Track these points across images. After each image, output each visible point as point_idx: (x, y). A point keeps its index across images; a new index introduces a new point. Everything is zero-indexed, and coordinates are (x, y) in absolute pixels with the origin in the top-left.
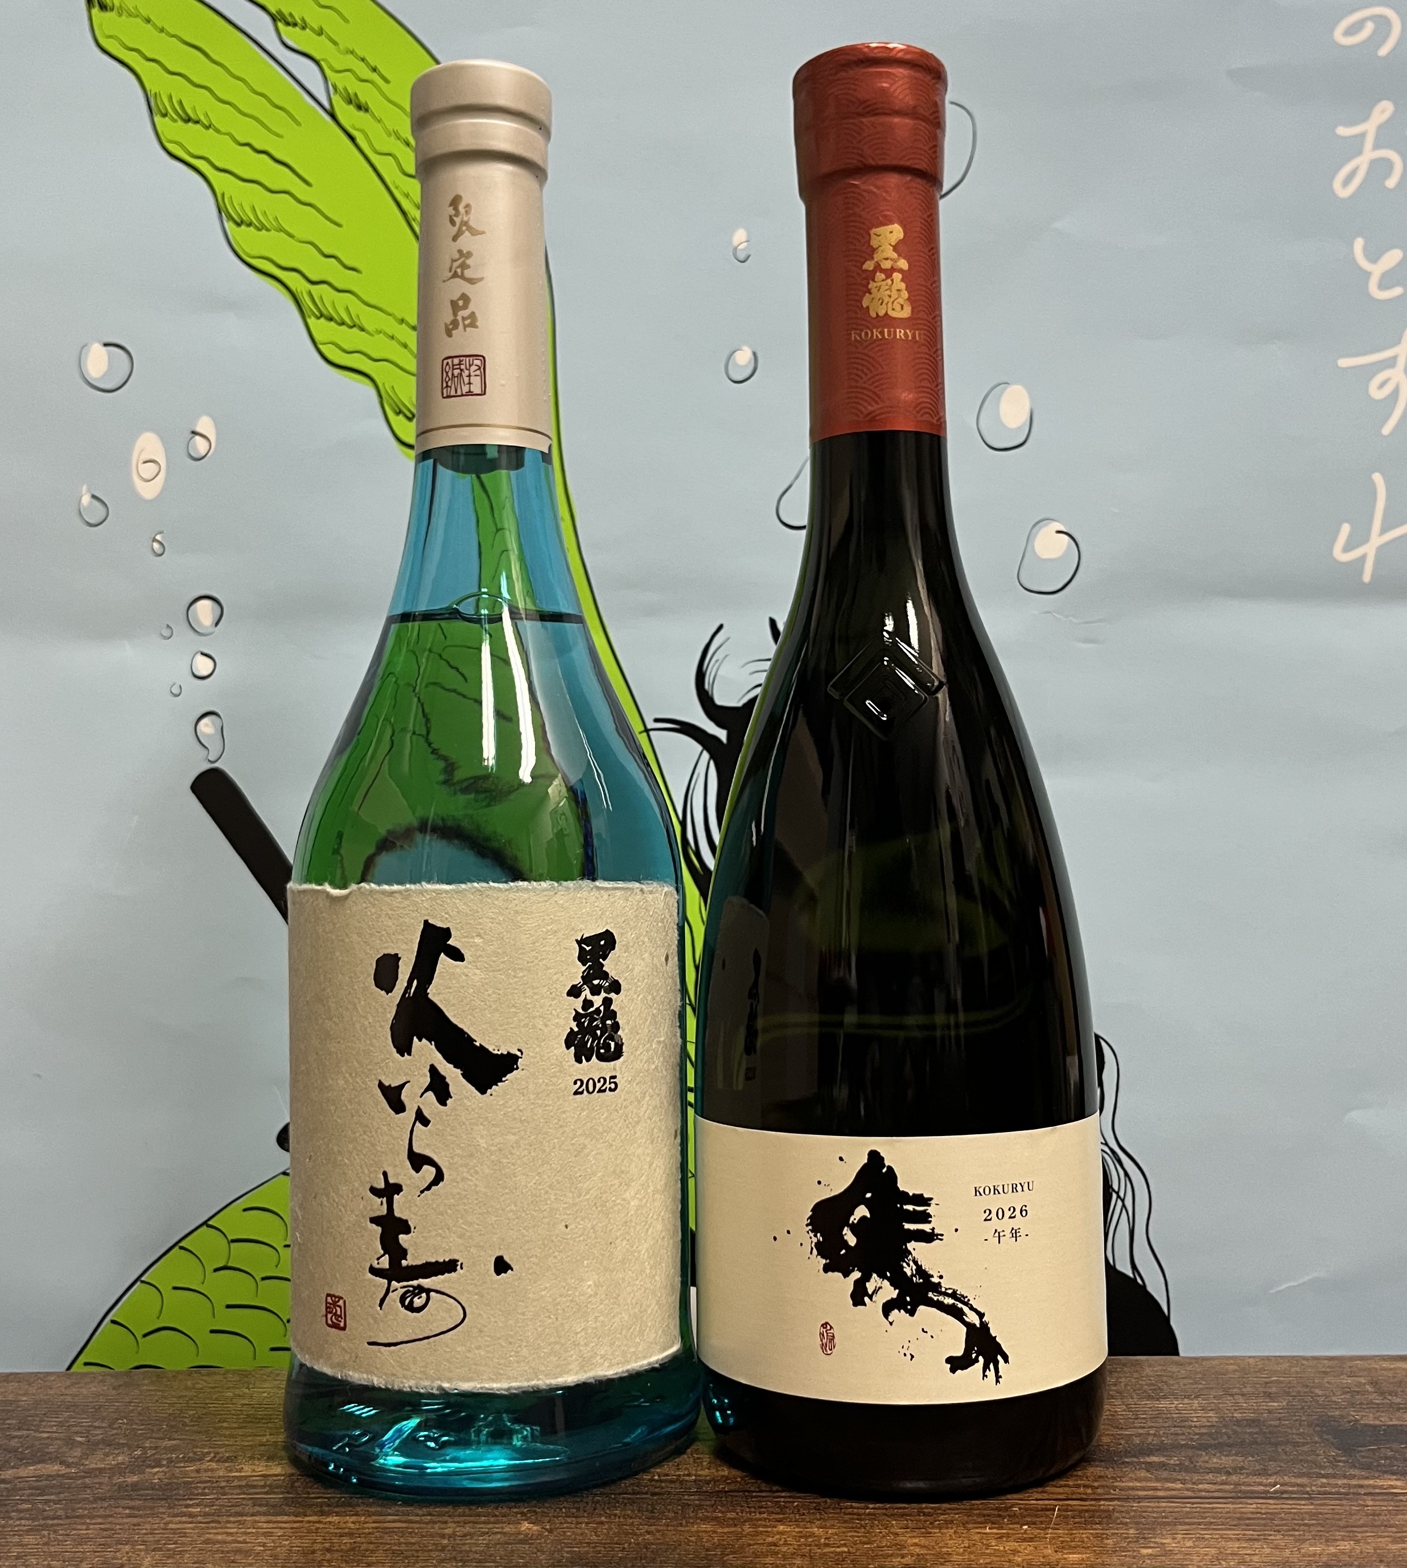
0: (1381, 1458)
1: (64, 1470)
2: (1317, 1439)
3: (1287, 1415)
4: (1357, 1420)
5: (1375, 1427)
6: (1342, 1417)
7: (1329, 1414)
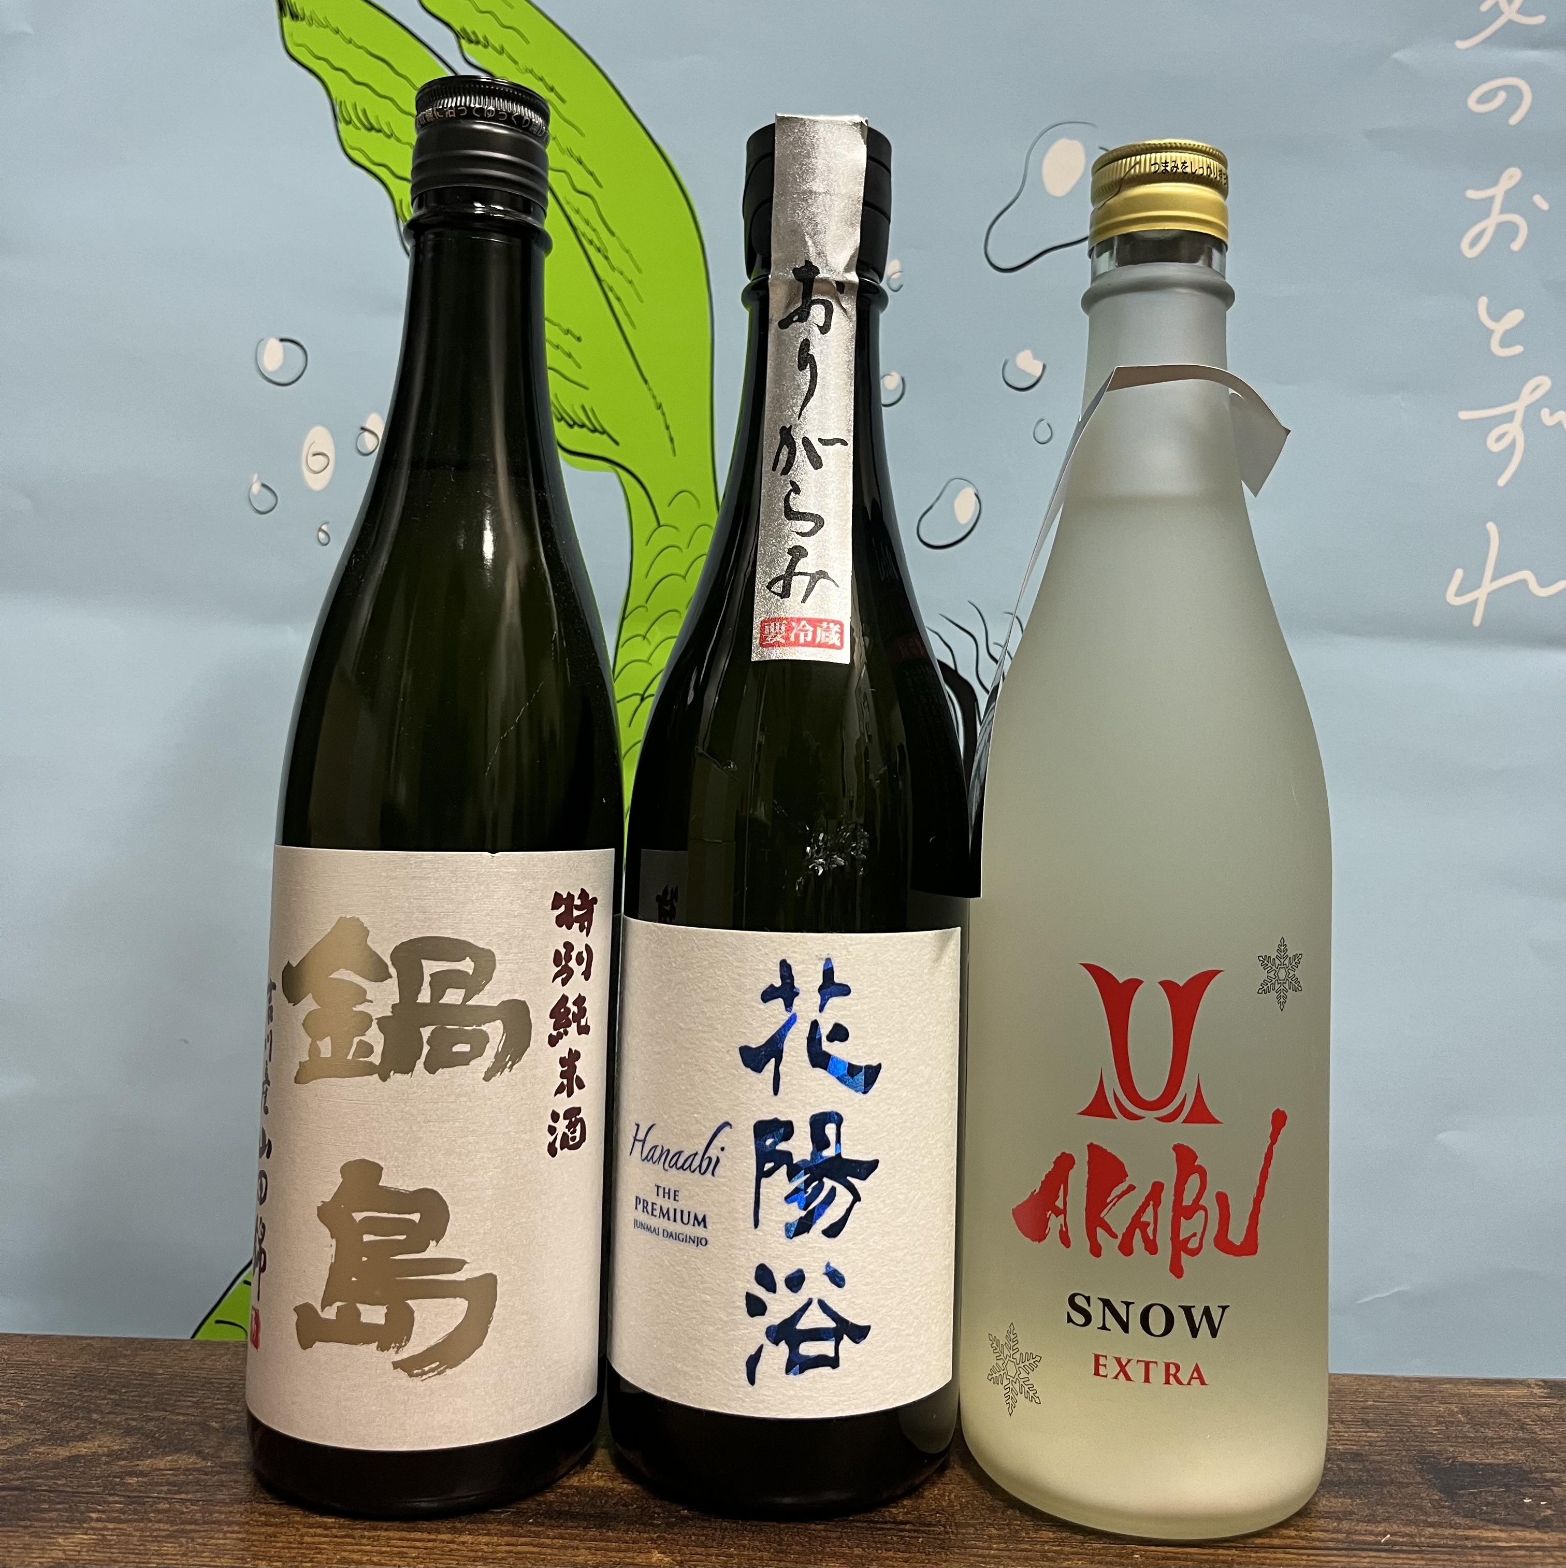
0: (1483, 1505)
1: (201, 1464)
2: (1419, 1479)
3: (1387, 1448)
4: (1454, 1458)
5: (1472, 1465)
6: (1440, 1453)
7: (1428, 1448)
